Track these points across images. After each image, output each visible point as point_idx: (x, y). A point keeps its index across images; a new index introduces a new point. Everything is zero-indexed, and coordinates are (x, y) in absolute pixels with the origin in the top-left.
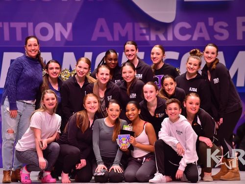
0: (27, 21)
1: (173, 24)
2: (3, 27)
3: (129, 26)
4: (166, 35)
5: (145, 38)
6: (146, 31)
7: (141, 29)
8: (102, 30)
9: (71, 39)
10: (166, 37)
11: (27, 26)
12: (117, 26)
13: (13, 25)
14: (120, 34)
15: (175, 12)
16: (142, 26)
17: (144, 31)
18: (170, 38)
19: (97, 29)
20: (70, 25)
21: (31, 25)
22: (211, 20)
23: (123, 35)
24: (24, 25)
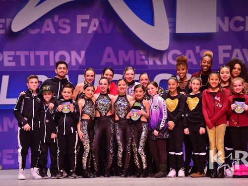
0: (49, 50)
1: (167, 51)
2: (29, 55)
3: (131, 53)
4: (161, 60)
5: (144, 63)
6: (145, 58)
7: (141, 55)
8: (109, 56)
9: (84, 64)
10: (162, 62)
11: (49, 54)
12: (121, 53)
13: (37, 53)
14: (124, 60)
15: (168, 42)
16: (142, 53)
17: (144, 57)
18: (165, 63)
19: (105, 56)
20: (83, 53)
21: (52, 53)
22: (198, 48)
23: (127, 60)
24: (46, 53)
